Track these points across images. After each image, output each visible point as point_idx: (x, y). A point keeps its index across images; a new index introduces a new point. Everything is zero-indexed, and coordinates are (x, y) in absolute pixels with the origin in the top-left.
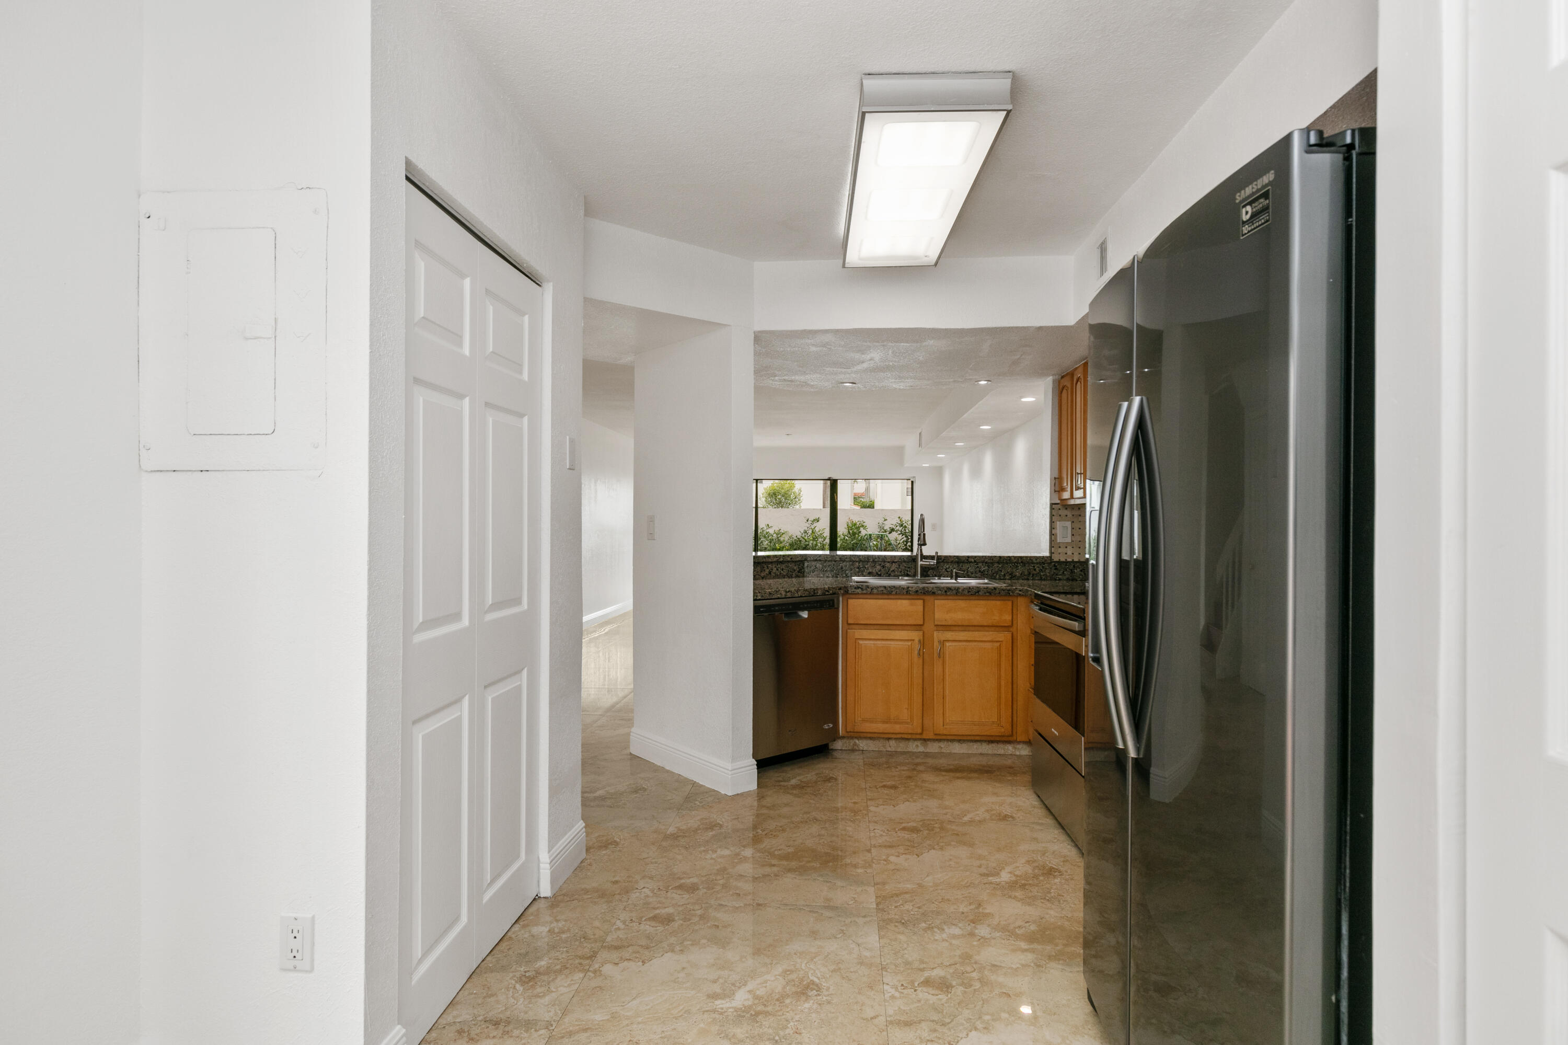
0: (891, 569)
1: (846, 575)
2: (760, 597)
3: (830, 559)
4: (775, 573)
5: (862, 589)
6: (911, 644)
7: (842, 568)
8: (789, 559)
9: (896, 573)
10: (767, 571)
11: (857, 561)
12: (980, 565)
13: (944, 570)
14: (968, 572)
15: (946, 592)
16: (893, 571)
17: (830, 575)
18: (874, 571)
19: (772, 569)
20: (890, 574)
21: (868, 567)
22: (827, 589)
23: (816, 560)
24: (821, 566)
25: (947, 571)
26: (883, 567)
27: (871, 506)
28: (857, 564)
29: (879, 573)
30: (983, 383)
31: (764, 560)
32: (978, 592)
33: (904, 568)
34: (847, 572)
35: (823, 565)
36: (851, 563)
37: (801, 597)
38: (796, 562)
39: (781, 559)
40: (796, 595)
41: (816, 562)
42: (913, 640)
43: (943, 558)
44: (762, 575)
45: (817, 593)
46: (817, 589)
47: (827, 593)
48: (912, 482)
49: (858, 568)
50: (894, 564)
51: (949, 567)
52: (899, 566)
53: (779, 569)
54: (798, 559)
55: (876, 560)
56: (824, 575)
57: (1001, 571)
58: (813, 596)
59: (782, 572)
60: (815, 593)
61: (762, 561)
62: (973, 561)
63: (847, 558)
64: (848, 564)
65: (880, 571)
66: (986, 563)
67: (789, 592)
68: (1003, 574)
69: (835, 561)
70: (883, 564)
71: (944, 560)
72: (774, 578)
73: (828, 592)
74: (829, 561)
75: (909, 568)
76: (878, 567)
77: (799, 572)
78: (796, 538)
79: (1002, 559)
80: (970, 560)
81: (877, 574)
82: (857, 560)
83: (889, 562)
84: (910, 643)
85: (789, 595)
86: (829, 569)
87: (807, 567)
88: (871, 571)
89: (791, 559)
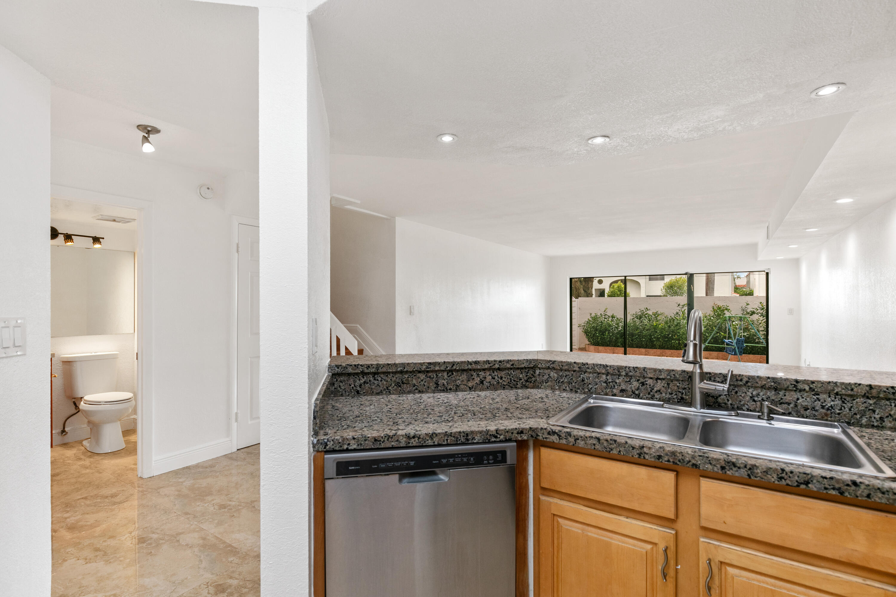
0: (655, 389)
1: (590, 391)
2: (355, 447)
3: (566, 367)
4: (490, 382)
5: (559, 436)
6: (652, 549)
7: (583, 381)
8: (508, 366)
9: (664, 395)
10: (477, 380)
11: (603, 374)
12: (822, 396)
13: (748, 398)
14: (796, 406)
15: (723, 468)
16: (659, 391)
17: (568, 388)
18: (628, 389)
19: (485, 378)
20: (654, 396)
21: (620, 383)
22: (494, 433)
23: (548, 368)
24: (556, 375)
25: (754, 401)
26: (643, 384)
27: (751, 294)
28: (604, 376)
29: (637, 392)
30: (828, 91)
31: (470, 367)
32: (807, 483)
33: (676, 388)
34: (590, 386)
35: (558, 375)
36: (595, 375)
37: (439, 445)
38: (522, 368)
39: (497, 366)
40: (430, 442)
41: (549, 370)
42: (655, 544)
43: (745, 379)
44: (470, 384)
45: (473, 438)
46: (472, 432)
47: (493, 439)
48: (767, 274)
49: (605, 382)
50: (658, 381)
51: (758, 395)
52: (668, 384)
53: (496, 377)
54: (523, 366)
55: (631, 374)
56: (560, 387)
57: (874, 411)
58: (463, 444)
59: (501, 381)
60: (468, 440)
61: (467, 368)
62: (807, 388)
63: (588, 368)
64: (591, 375)
65: (638, 389)
66: (837, 394)
67: (414, 437)
68: (877, 417)
69: (574, 371)
70: (642, 380)
71: (747, 382)
72: (488, 388)
73: (496, 437)
74: (566, 371)
75: (684, 389)
76: (635, 384)
77: (527, 381)
78: (670, 318)
79: (874, 391)
80: (800, 386)
81: (633, 392)
82: (603, 371)
83: (651, 378)
84: (649, 547)
85: (414, 442)
86: (566, 380)
87: (539, 375)
88: (624, 388)
89: (513, 365)
